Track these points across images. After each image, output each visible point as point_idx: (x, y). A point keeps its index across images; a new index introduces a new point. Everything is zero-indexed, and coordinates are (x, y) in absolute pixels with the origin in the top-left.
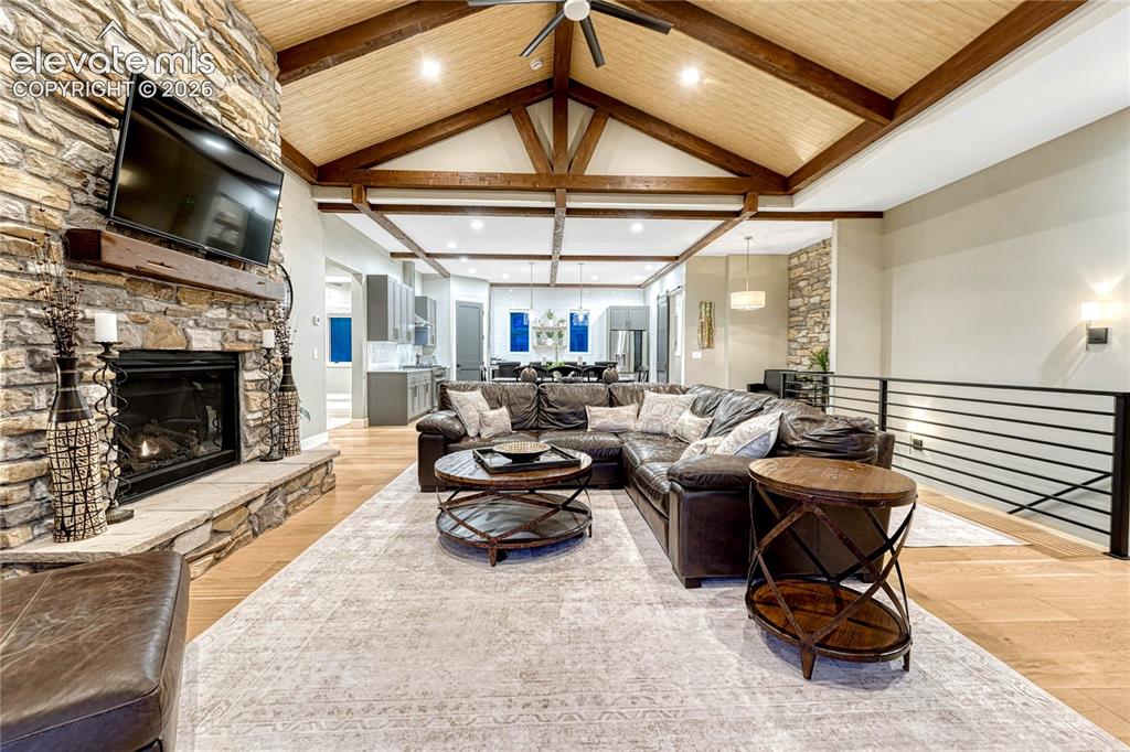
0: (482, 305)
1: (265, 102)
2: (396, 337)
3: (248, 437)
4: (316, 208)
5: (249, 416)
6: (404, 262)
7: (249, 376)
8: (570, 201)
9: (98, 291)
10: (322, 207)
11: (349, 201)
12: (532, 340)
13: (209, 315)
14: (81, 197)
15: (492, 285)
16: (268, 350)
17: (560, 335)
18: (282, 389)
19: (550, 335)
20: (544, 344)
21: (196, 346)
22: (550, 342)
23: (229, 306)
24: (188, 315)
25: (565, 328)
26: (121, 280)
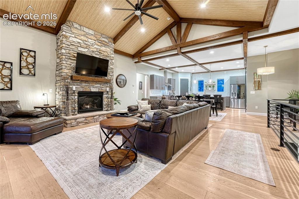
0: (188, 79)
1: (110, 48)
2: (157, 88)
3: (104, 107)
4: (134, 63)
5: (104, 103)
6: (165, 71)
7: (105, 96)
8: (182, 50)
9: (75, 83)
10: (135, 62)
11: (137, 61)
12: (204, 88)
13: (96, 86)
14: (73, 71)
15: (192, 73)
16: (108, 91)
17: (213, 87)
18: (111, 98)
19: (210, 87)
20: (208, 89)
21: (92, 91)
22: (210, 89)
23: (100, 84)
24: (91, 86)
25: (215, 84)
26: (79, 82)
